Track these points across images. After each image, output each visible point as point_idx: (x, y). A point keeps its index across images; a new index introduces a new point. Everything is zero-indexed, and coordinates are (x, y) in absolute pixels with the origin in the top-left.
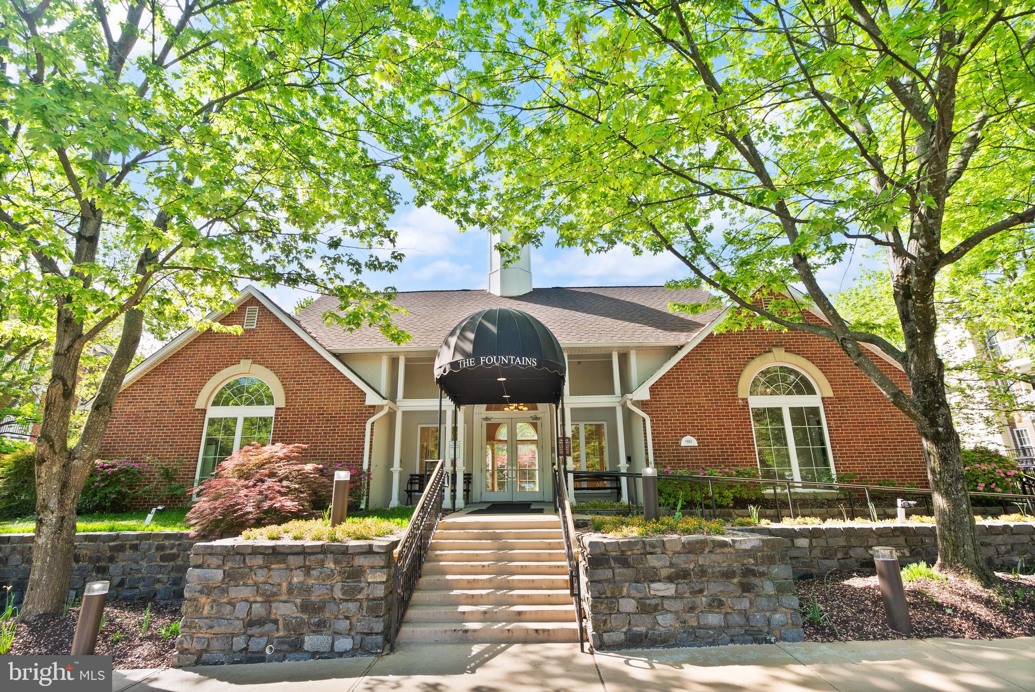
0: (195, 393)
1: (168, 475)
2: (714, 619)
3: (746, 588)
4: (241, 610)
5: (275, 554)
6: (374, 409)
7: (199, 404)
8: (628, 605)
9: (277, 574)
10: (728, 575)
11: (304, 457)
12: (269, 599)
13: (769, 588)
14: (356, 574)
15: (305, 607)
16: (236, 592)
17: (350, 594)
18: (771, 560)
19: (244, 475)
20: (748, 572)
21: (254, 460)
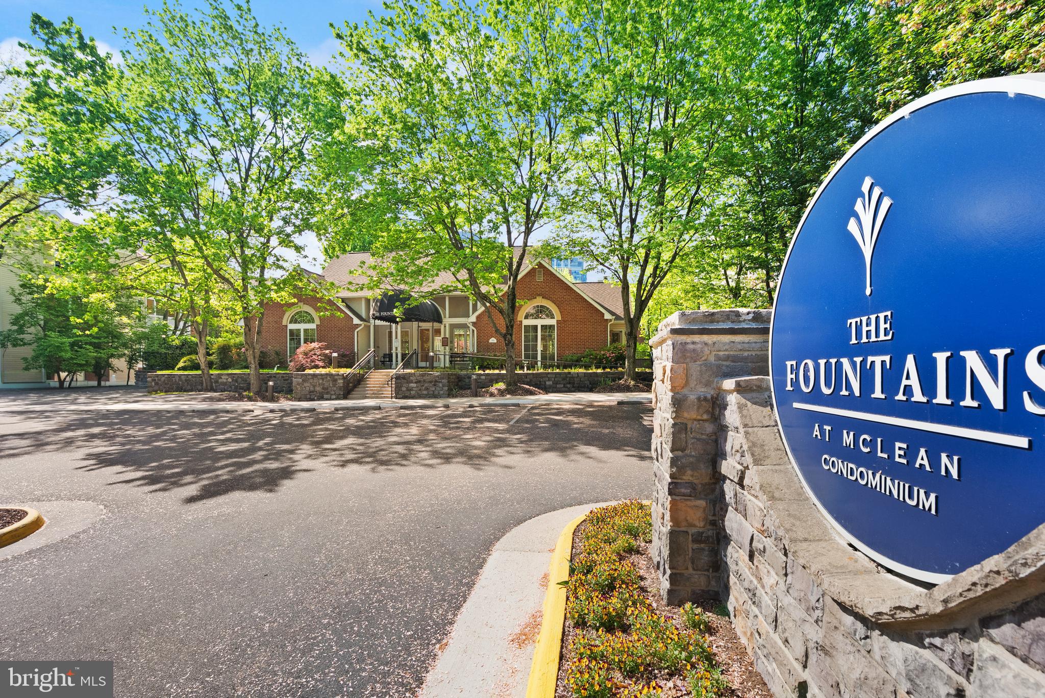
0: (282, 318)
1: (277, 354)
2: (425, 392)
3: (435, 385)
4: (308, 389)
5: (314, 375)
6: (358, 326)
7: (284, 323)
8: (404, 389)
9: (315, 380)
10: (431, 382)
11: (326, 348)
12: (314, 386)
13: (441, 385)
14: (335, 380)
15: (323, 388)
16: (306, 385)
17: (334, 385)
18: (443, 378)
19: (306, 354)
20: (436, 381)
21: (309, 348)
